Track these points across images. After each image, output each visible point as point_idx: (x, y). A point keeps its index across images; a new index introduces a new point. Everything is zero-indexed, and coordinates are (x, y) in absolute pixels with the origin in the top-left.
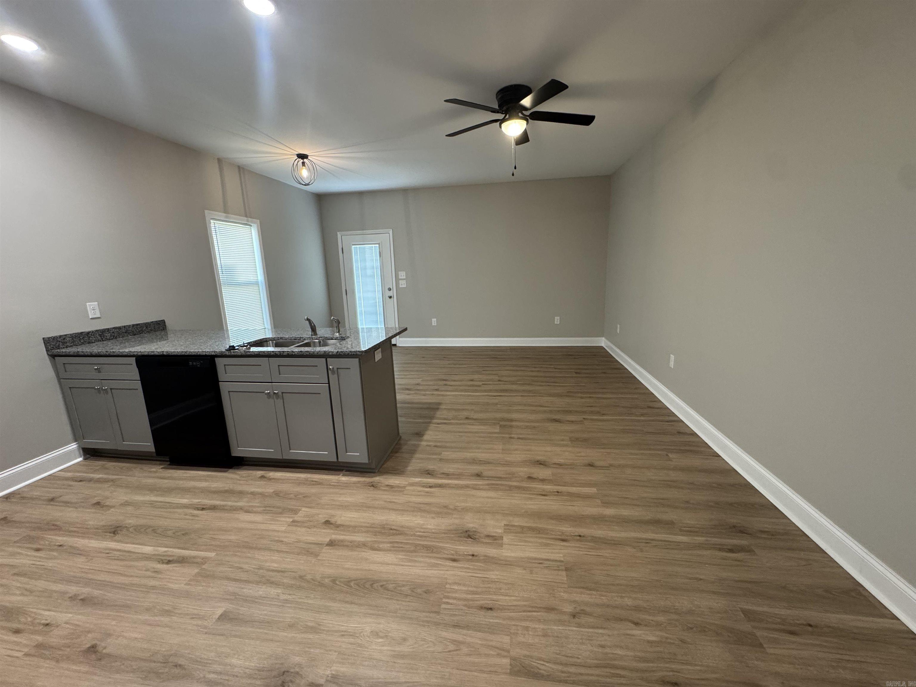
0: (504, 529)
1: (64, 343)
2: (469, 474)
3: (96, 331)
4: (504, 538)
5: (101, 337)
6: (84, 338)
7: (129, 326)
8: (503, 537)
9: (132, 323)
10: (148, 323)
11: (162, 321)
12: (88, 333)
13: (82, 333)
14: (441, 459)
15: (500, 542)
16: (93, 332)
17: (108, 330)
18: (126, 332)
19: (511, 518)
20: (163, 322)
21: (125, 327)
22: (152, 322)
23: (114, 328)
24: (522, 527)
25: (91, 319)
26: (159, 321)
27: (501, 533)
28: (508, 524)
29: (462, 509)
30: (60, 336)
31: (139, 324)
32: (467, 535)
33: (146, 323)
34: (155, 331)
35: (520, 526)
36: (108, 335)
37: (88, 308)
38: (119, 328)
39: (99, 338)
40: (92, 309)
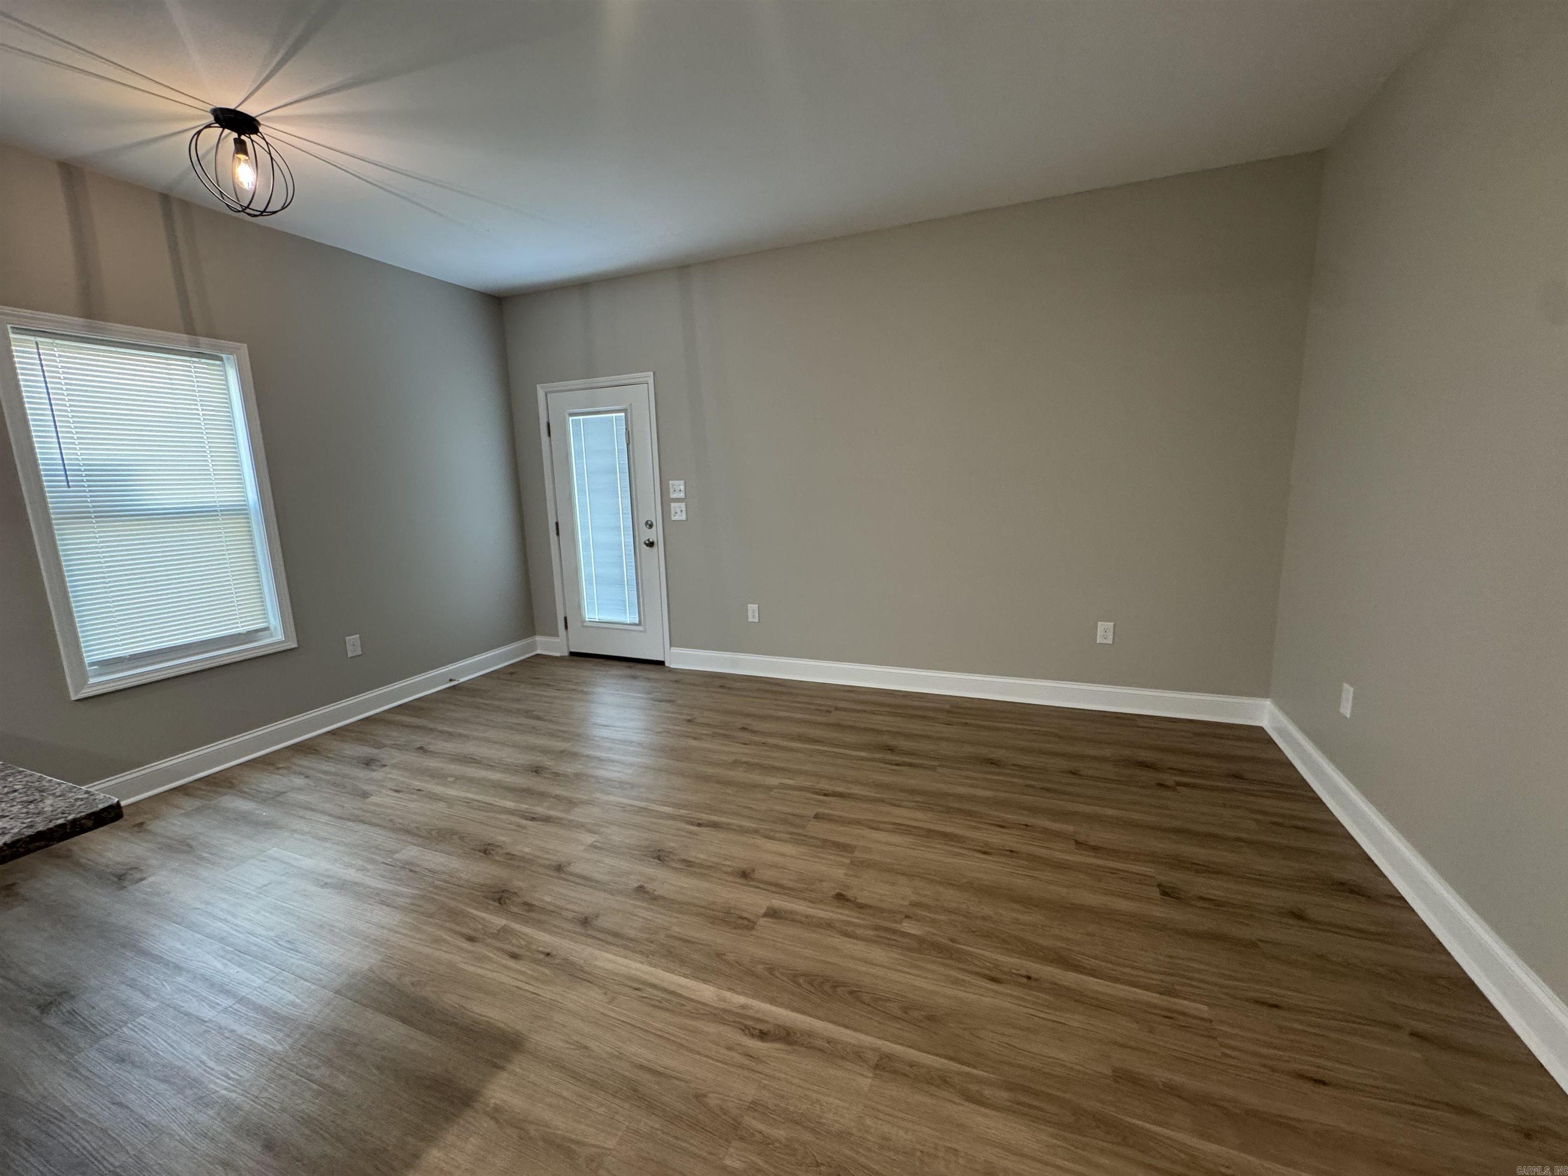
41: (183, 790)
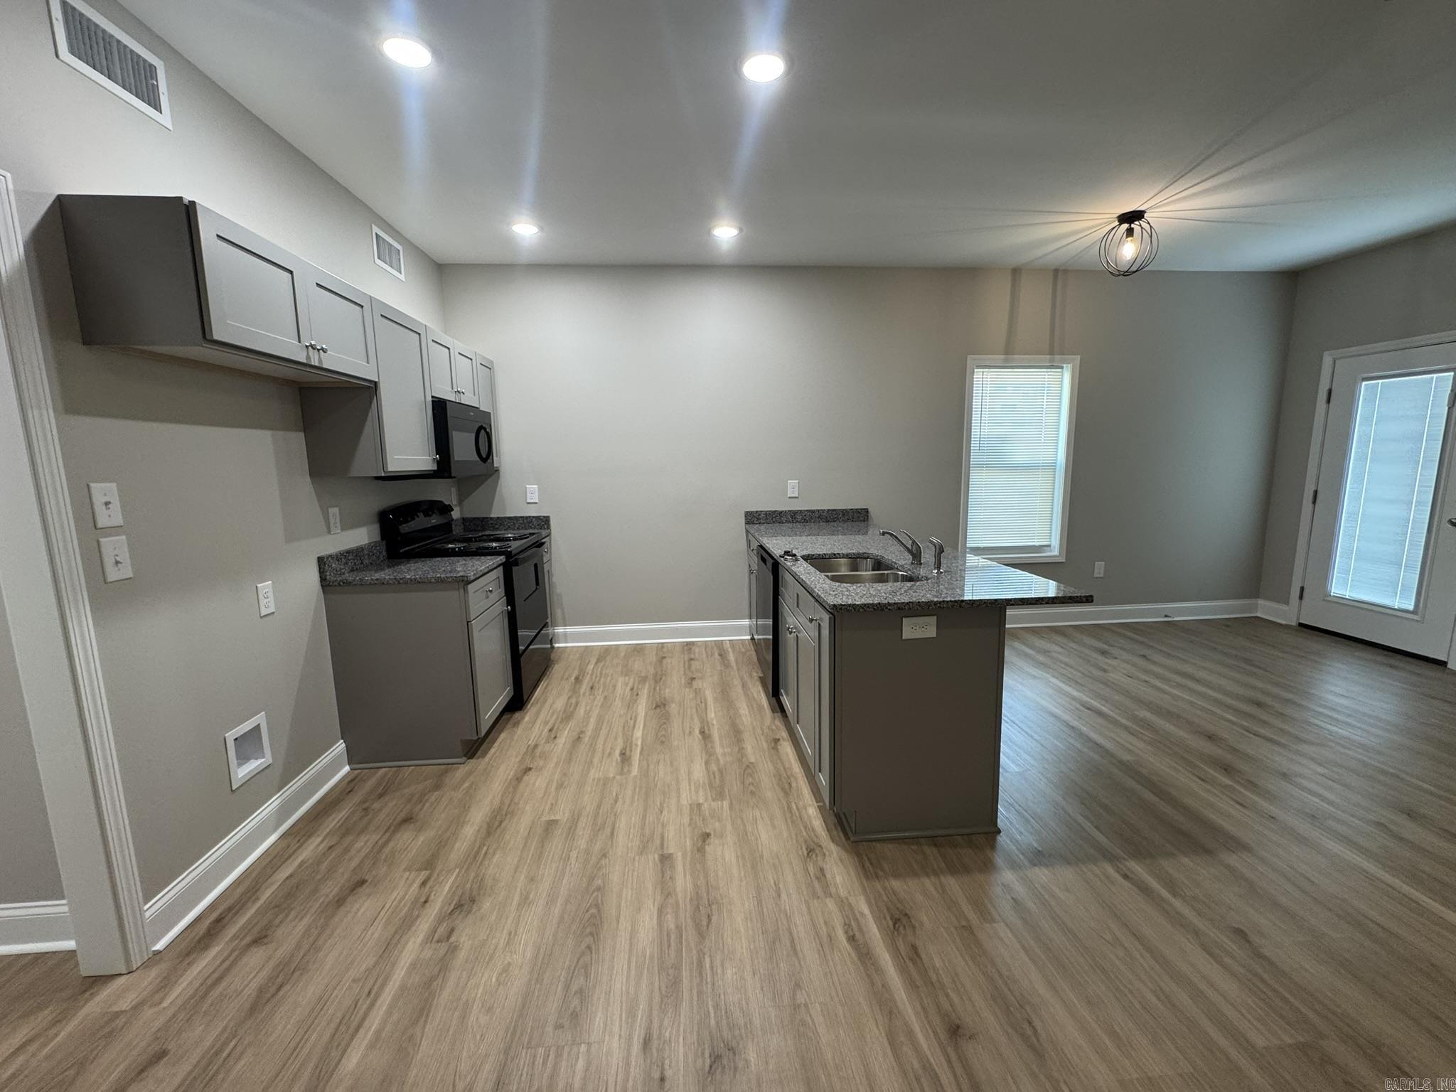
2: (946, 1006)
3: (789, 511)
5: (792, 518)
7: (823, 511)
9: (828, 508)
11: (864, 509)
12: (781, 512)
13: (775, 511)
14: (968, 929)
16: (785, 512)
17: (800, 512)
18: (819, 517)
20: (866, 511)
21: (818, 511)
22: (852, 509)
23: (806, 511)
25: (789, 497)
26: (861, 509)
30: (757, 512)
31: (835, 510)
33: (845, 510)
34: (852, 521)
36: (799, 518)
37: (789, 486)
38: (813, 512)
39: (790, 519)
40: (792, 487)
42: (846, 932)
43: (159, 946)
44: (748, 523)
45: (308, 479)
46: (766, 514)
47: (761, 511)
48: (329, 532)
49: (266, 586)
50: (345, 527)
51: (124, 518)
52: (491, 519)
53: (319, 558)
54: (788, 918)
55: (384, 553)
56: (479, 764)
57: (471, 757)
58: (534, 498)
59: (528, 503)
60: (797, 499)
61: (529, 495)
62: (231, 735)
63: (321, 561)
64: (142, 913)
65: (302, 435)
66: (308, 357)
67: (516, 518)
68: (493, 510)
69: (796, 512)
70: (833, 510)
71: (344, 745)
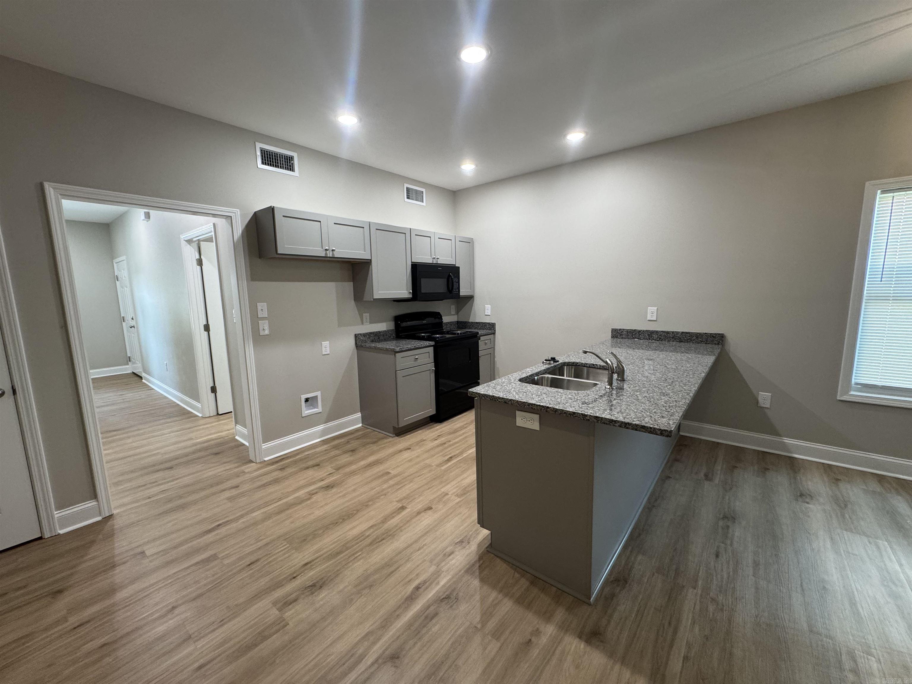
0: (284, 620)
1: (621, 335)
3: (647, 331)
4: (277, 612)
5: (649, 336)
6: (635, 334)
7: (678, 333)
8: (279, 612)
9: (682, 331)
10: (700, 334)
11: (719, 334)
12: (640, 331)
13: (635, 330)
15: (278, 606)
16: (644, 331)
17: (657, 332)
19: (286, 638)
20: (721, 335)
21: (673, 332)
22: (706, 333)
23: (662, 331)
24: (265, 638)
25: (648, 320)
26: (715, 334)
27: (285, 613)
28: (286, 628)
29: (352, 599)
30: (620, 329)
31: (689, 333)
32: (317, 584)
33: (698, 333)
34: (706, 343)
35: (269, 638)
36: (655, 336)
37: (648, 311)
38: (668, 333)
39: (648, 337)
40: (651, 312)
41: (881, 479)
42: (419, 584)
43: (266, 459)
44: (613, 337)
45: (353, 302)
46: (627, 332)
47: (624, 329)
48: (363, 324)
49: (326, 344)
50: (371, 323)
51: (268, 315)
52: (469, 322)
53: (355, 335)
54: (408, 560)
55: (394, 335)
56: (397, 439)
57: (397, 436)
58: (488, 312)
59: (486, 315)
60: (655, 322)
61: (486, 311)
62: (304, 397)
63: (356, 336)
64: (261, 446)
65: (352, 283)
66: (326, 254)
67: (479, 323)
68: (471, 318)
69: (652, 332)
70: (687, 333)
71: (360, 415)
